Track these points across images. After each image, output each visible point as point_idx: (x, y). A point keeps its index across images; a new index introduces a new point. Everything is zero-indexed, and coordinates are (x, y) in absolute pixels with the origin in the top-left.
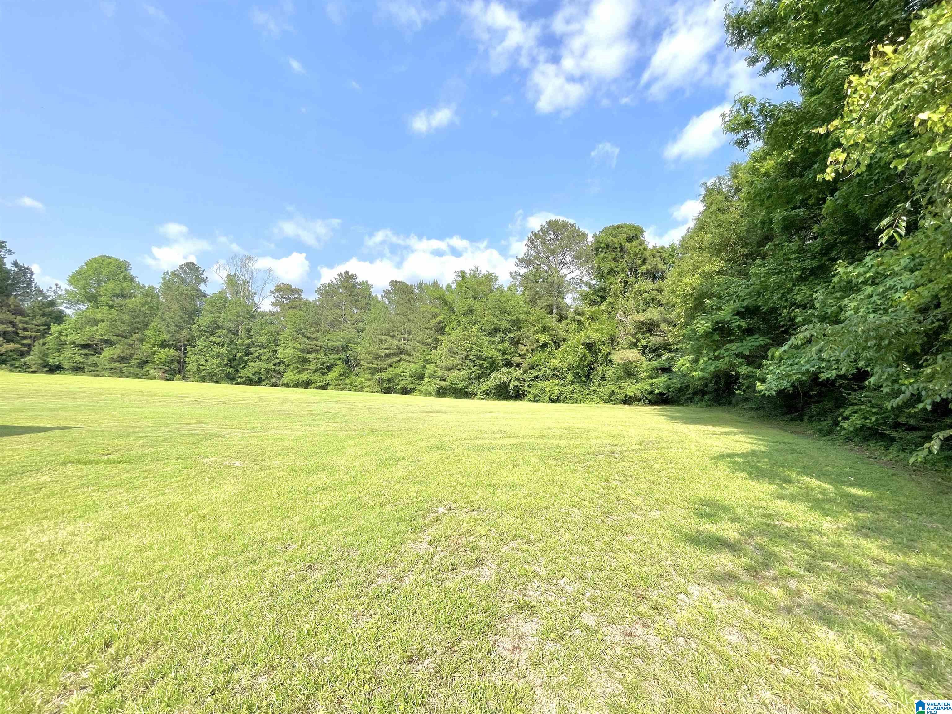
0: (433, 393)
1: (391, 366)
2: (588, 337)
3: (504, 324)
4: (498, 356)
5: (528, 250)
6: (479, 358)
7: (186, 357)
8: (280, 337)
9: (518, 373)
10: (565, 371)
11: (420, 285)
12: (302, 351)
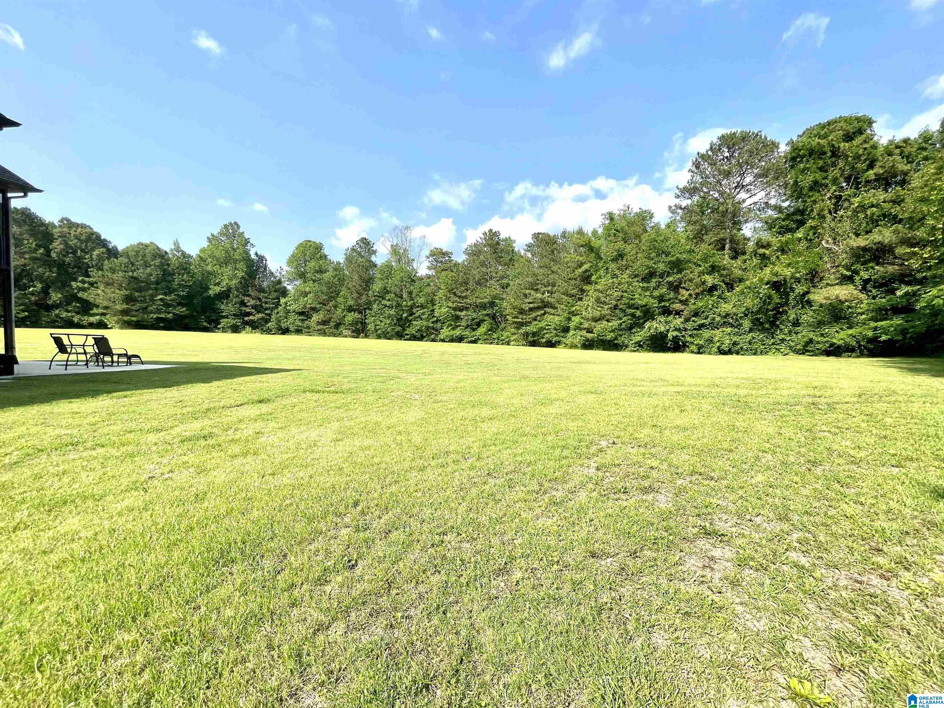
0: (579, 346)
1: (536, 320)
2: (776, 275)
3: (661, 267)
4: (654, 303)
5: (693, 177)
6: (630, 307)
7: (366, 319)
8: (436, 298)
9: (678, 322)
10: (741, 317)
11: (564, 234)
12: (455, 309)
